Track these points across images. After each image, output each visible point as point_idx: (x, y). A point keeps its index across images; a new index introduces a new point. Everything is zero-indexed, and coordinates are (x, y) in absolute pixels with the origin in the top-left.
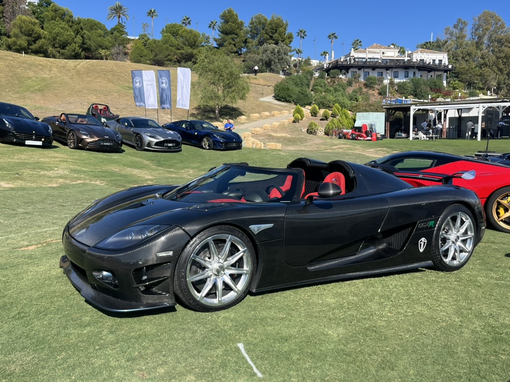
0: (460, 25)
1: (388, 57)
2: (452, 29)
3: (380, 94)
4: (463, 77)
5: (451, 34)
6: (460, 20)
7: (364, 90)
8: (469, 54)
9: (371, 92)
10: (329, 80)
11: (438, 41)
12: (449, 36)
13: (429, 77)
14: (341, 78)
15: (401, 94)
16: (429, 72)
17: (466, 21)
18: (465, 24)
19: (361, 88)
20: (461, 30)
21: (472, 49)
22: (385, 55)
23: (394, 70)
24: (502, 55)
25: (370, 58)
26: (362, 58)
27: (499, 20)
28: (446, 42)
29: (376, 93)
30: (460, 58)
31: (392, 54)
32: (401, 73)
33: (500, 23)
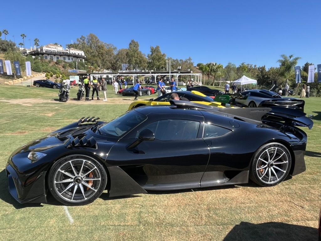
0: (82, 38)
2: (80, 39)
3: (63, 67)
4: (90, 61)
5: (80, 41)
6: (82, 36)
7: (56, 65)
9: (59, 66)
10: (40, 60)
12: (79, 42)
15: (71, 67)
16: (77, 58)
20: (84, 40)
22: (57, 49)
24: (100, 53)
27: (97, 38)
28: (78, 45)
29: (61, 66)
31: (60, 49)
32: (67, 58)
33: (97, 39)
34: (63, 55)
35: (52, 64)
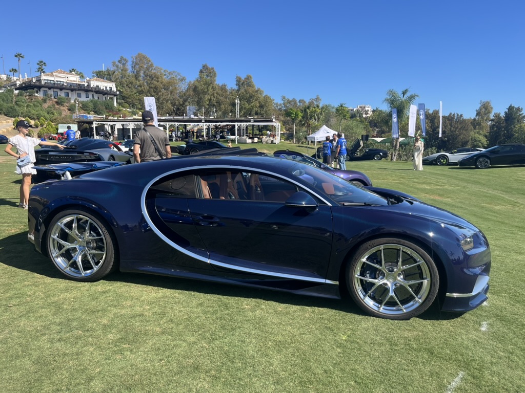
0: (122, 61)
1: (71, 81)
2: (117, 63)
3: (69, 110)
4: (128, 100)
5: (117, 66)
6: (122, 57)
7: (57, 106)
8: (131, 83)
9: (62, 108)
10: (27, 97)
11: (108, 70)
12: (116, 68)
13: (104, 99)
14: (37, 96)
15: (85, 110)
16: (104, 95)
17: (127, 59)
18: (126, 61)
19: (54, 105)
20: (124, 64)
21: (133, 80)
22: (69, 79)
23: (77, 92)
24: (152, 86)
25: (57, 81)
26: (51, 80)
27: (150, 61)
28: (114, 72)
29: (66, 108)
30: (125, 85)
31: (74, 79)
32: (83, 94)
33: (150, 63)
34: (76, 90)
35: (49, 104)
